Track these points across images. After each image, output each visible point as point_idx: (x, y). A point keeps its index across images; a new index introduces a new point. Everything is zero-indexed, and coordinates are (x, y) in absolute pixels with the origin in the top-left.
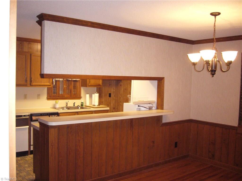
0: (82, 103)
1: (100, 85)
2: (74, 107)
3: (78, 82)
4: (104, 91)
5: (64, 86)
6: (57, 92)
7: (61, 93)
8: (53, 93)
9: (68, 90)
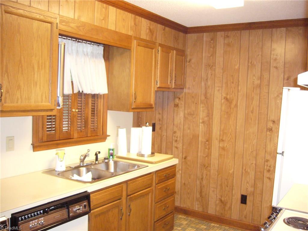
0: (110, 150)
1: (151, 105)
2: (97, 162)
3: (101, 99)
4: (145, 118)
5: (74, 110)
6: (58, 126)
7: (65, 129)
8: (48, 131)
9: (80, 121)
